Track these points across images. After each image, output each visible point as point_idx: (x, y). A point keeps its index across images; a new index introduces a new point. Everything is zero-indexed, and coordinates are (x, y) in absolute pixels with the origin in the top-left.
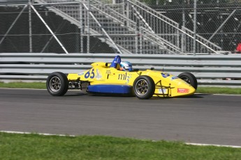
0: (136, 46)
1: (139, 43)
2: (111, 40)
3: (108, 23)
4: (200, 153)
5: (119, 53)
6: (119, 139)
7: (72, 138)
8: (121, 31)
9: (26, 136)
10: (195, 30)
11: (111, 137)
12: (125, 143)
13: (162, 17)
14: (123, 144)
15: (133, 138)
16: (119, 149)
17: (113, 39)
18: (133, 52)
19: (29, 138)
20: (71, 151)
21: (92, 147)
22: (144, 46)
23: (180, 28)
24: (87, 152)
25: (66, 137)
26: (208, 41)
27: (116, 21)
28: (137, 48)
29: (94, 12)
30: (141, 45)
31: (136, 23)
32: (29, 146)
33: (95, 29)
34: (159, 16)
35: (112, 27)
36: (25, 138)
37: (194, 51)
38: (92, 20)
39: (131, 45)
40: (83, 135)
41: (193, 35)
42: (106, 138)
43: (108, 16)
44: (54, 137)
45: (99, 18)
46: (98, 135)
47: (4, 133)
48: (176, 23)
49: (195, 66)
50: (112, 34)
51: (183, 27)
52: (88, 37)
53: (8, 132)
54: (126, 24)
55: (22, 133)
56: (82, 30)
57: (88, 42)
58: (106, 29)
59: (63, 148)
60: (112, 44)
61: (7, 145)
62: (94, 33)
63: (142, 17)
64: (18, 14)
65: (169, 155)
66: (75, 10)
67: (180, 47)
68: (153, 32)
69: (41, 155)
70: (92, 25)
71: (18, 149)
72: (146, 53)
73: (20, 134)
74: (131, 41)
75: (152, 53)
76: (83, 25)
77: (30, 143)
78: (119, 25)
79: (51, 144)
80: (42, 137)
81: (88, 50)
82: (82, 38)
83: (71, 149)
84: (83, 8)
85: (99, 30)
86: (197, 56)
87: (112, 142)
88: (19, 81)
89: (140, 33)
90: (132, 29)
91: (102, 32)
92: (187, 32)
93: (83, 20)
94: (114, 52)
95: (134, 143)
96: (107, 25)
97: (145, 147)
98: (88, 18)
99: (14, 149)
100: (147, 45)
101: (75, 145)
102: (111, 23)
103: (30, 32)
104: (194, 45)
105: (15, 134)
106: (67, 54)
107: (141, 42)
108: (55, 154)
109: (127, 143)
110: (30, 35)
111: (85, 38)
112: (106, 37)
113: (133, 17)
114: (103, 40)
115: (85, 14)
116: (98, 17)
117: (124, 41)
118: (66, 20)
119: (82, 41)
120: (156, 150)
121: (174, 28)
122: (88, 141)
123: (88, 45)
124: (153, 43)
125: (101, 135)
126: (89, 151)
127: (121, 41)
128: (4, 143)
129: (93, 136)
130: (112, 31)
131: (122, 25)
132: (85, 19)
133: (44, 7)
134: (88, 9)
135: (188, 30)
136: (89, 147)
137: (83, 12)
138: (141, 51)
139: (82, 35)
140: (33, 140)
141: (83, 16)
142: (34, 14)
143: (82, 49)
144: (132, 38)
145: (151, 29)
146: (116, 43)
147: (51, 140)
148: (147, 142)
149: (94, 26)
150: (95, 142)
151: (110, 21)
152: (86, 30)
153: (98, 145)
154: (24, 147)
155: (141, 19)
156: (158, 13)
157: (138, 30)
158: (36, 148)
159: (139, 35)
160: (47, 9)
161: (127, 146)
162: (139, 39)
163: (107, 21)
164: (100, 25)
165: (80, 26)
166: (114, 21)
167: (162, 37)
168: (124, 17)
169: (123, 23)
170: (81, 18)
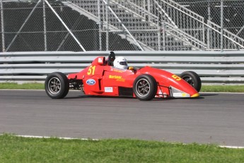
0: (159, 42)
1: (162, 39)
2: (132, 36)
3: (128, 18)
4: (237, 157)
5: (140, 50)
7: (95, 142)
8: (142, 27)
9: (45, 140)
10: (222, 24)
11: (138, 141)
12: (154, 147)
13: (185, 11)
17: (134, 35)
18: (155, 49)
19: (48, 143)
20: (96, 157)
21: (118, 152)
22: (167, 42)
23: (206, 22)
24: (113, 157)
26: (236, 36)
27: (136, 15)
28: (159, 45)
29: (113, 7)
30: (164, 41)
31: (158, 18)
32: (49, 152)
33: (115, 25)
34: (182, 9)
35: (132, 22)
36: (44, 143)
37: (222, 47)
38: (111, 15)
39: (153, 41)
40: (107, 138)
41: (220, 30)
42: (133, 142)
43: (128, 11)
44: (75, 141)
45: (118, 13)
46: (123, 138)
47: (21, 137)
48: (201, 17)
49: (223, 63)
50: (132, 30)
51: (209, 21)
52: (107, 33)
53: (25, 136)
54: (147, 19)
55: (41, 137)
56: (100, 26)
57: (107, 38)
58: (126, 25)
59: (87, 153)
60: (132, 40)
61: (25, 150)
62: (114, 29)
63: (164, 11)
64: (31, 10)
65: (203, 159)
66: (93, 4)
67: (206, 42)
68: (176, 27)
69: (63, 161)
70: (111, 20)
71: (37, 154)
72: (169, 50)
73: (38, 139)
74: (153, 37)
75: (176, 50)
76: (102, 20)
77: (50, 148)
78: (140, 20)
79: (73, 148)
80: (63, 141)
81: (107, 47)
82: (100, 35)
83: (95, 154)
84: (101, 2)
85: (119, 25)
86: (225, 53)
87: (139, 146)
88: (34, 82)
89: (163, 28)
90: (152, 24)
91: (122, 28)
92: (213, 26)
93: (102, 15)
94: (135, 50)
96: (127, 20)
98: (107, 13)
99: (34, 155)
100: (170, 41)
101: (99, 150)
102: (132, 18)
103: (45, 30)
104: (222, 40)
105: (33, 139)
106: (85, 52)
107: (164, 38)
108: (78, 160)
110: (45, 32)
111: (104, 35)
112: (127, 33)
113: (154, 11)
114: (123, 36)
115: (103, 8)
116: (117, 11)
117: (146, 37)
118: (83, 15)
119: (100, 38)
120: (188, 153)
121: (199, 23)
123: (107, 41)
124: (176, 39)
125: (127, 138)
126: (115, 155)
127: (143, 37)
128: (22, 149)
129: (118, 139)
130: (132, 27)
131: (144, 21)
132: (103, 13)
133: (59, 2)
134: (106, 3)
135: (214, 24)
136: (115, 151)
137: (101, 7)
138: (164, 48)
139: (100, 31)
140: (53, 144)
141: (101, 11)
142: (48, 9)
143: (101, 46)
144: (155, 34)
145: (174, 24)
146: (137, 39)
147: (73, 145)
149: (112, 21)
150: (121, 146)
151: (130, 15)
152: (104, 26)
153: (124, 149)
154: (43, 152)
155: (163, 14)
156: (183, 6)
157: (160, 25)
158: (57, 153)
159: (161, 31)
160: (63, 4)
162: (162, 34)
163: (127, 16)
164: (120, 21)
165: (98, 22)
166: (134, 16)
167: (186, 32)
168: (145, 11)
169: (145, 18)
170: (99, 13)
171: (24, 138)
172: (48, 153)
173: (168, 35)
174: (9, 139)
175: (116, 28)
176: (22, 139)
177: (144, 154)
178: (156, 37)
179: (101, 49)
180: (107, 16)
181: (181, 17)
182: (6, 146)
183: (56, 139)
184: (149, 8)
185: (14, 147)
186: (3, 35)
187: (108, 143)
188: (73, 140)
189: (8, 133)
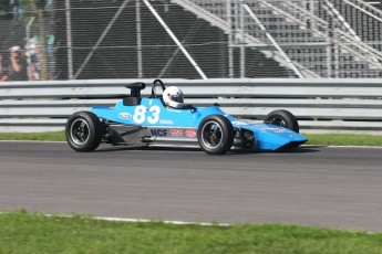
0: (328, 63)
1: (333, 59)
2: (283, 54)
3: (277, 23)
5: (297, 77)
6: (309, 229)
7: (224, 228)
8: (300, 38)
9: (141, 225)
11: (294, 227)
12: (320, 237)
13: (373, 12)
14: (317, 238)
15: (333, 228)
16: (308, 246)
17: (287, 52)
18: (322, 75)
19: (147, 230)
21: (260, 246)
22: (342, 64)
25: (214, 227)
27: (291, 19)
28: (329, 68)
29: (252, 5)
30: (336, 62)
31: (327, 23)
32: (149, 245)
33: (255, 35)
34: (367, 9)
35: (284, 31)
36: (140, 229)
38: (249, 19)
39: (318, 63)
40: (243, 223)
42: (285, 228)
43: (277, 12)
44: (191, 226)
45: (261, 16)
46: (269, 223)
47: (103, 221)
50: (285, 44)
52: (242, 49)
53: (109, 219)
54: (309, 24)
55: (134, 220)
56: (230, 37)
57: (242, 57)
58: (274, 35)
59: (210, 246)
60: (284, 60)
61: (109, 241)
62: (253, 42)
63: (337, 12)
64: (116, 10)
68: (358, 38)
70: (249, 28)
72: (346, 76)
73: (130, 223)
74: (318, 55)
75: (357, 77)
76: (233, 27)
77: (149, 238)
78: (297, 27)
79: (188, 239)
80: (170, 227)
81: (242, 72)
82: (231, 51)
83: (224, 248)
85: (261, 36)
87: (296, 236)
89: (335, 41)
90: (318, 34)
91: (266, 41)
93: (233, 19)
94: (287, 76)
95: (336, 236)
96: (275, 27)
97: (356, 245)
98: (242, 15)
100: (348, 63)
101: (231, 242)
102: (283, 23)
103: (139, 41)
105: (122, 223)
106: (205, 79)
107: (337, 57)
109: (323, 237)
110: (139, 46)
111: (237, 52)
112: (274, 49)
113: (321, 13)
114: (268, 54)
115: (236, 7)
116: (259, 12)
117: (307, 55)
118: (202, 20)
119: (231, 58)
122: (253, 234)
123: (242, 63)
124: (357, 59)
125: (276, 223)
127: (301, 55)
128: (103, 239)
129: (261, 224)
130: (284, 39)
131: (303, 28)
132: (236, 16)
136: (256, 244)
137: (232, 5)
138: (337, 73)
139: (231, 45)
140: (155, 232)
141: (233, 12)
142: (144, 9)
143: (231, 70)
144: (322, 50)
145: (353, 32)
146: (293, 59)
147: (187, 234)
148: (359, 235)
149: (251, 29)
150: (265, 235)
151: (281, 19)
152: (238, 36)
153: (271, 241)
154: (139, 245)
155: (336, 16)
156: (367, 4)
157: (331, 35)
158: (161, 247)
159: (333, 45)
160: (169, 1)
161: (323, 243)
162: (333, 51)
163: (275, 19)
164: (263, 28)
165: (228, 31)
166: (288, 20)
167: (374, 46)
168: (306, 12)
169: (304, 24)
170: (229, 15)
171: (107, 221)
172: (145, 247)
173: (344, 51)
174: (82, 222)
175: (256, 40)
176: (104, 223)
177: (303, 248)
178: (323, 55)
179: (231, 75)
180: (242, 20)
181: (365, 23)
182: (79, 235)
183: (161, 224)
184: (312, 7)
185: (91, 237)
186: (70, 52)
187: (245, 230)
188: (188, 225)
189: (80, 213)
